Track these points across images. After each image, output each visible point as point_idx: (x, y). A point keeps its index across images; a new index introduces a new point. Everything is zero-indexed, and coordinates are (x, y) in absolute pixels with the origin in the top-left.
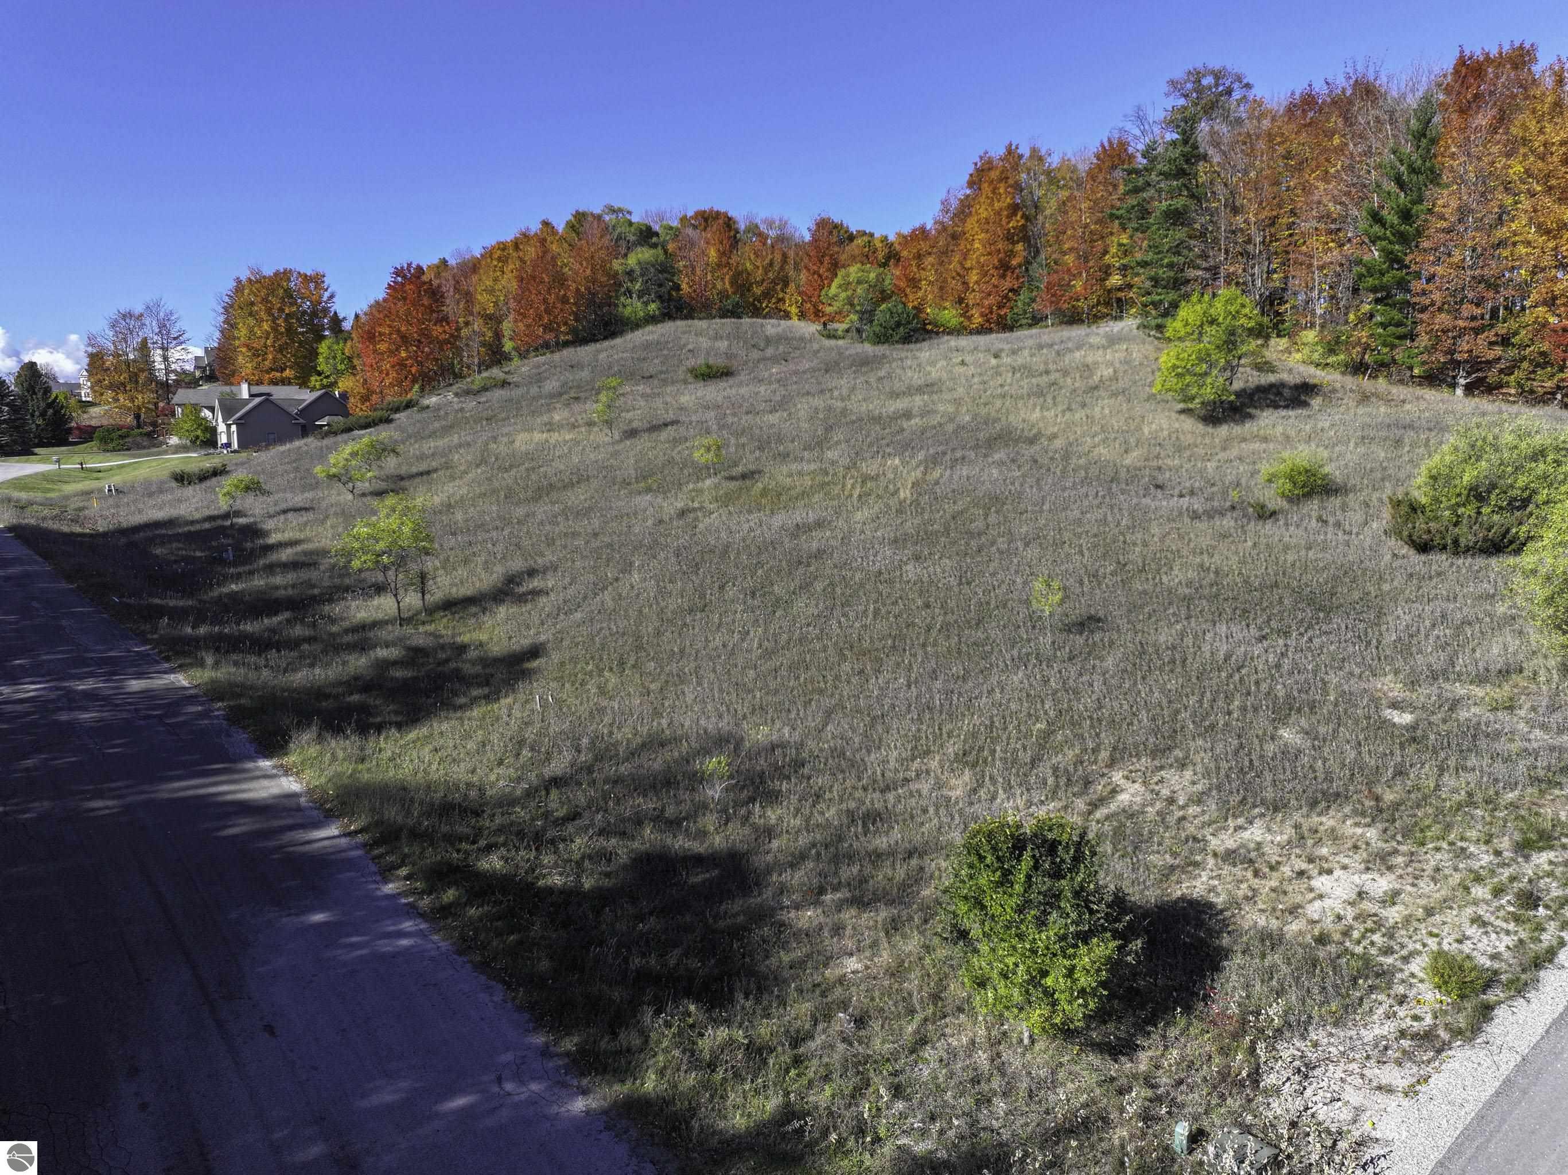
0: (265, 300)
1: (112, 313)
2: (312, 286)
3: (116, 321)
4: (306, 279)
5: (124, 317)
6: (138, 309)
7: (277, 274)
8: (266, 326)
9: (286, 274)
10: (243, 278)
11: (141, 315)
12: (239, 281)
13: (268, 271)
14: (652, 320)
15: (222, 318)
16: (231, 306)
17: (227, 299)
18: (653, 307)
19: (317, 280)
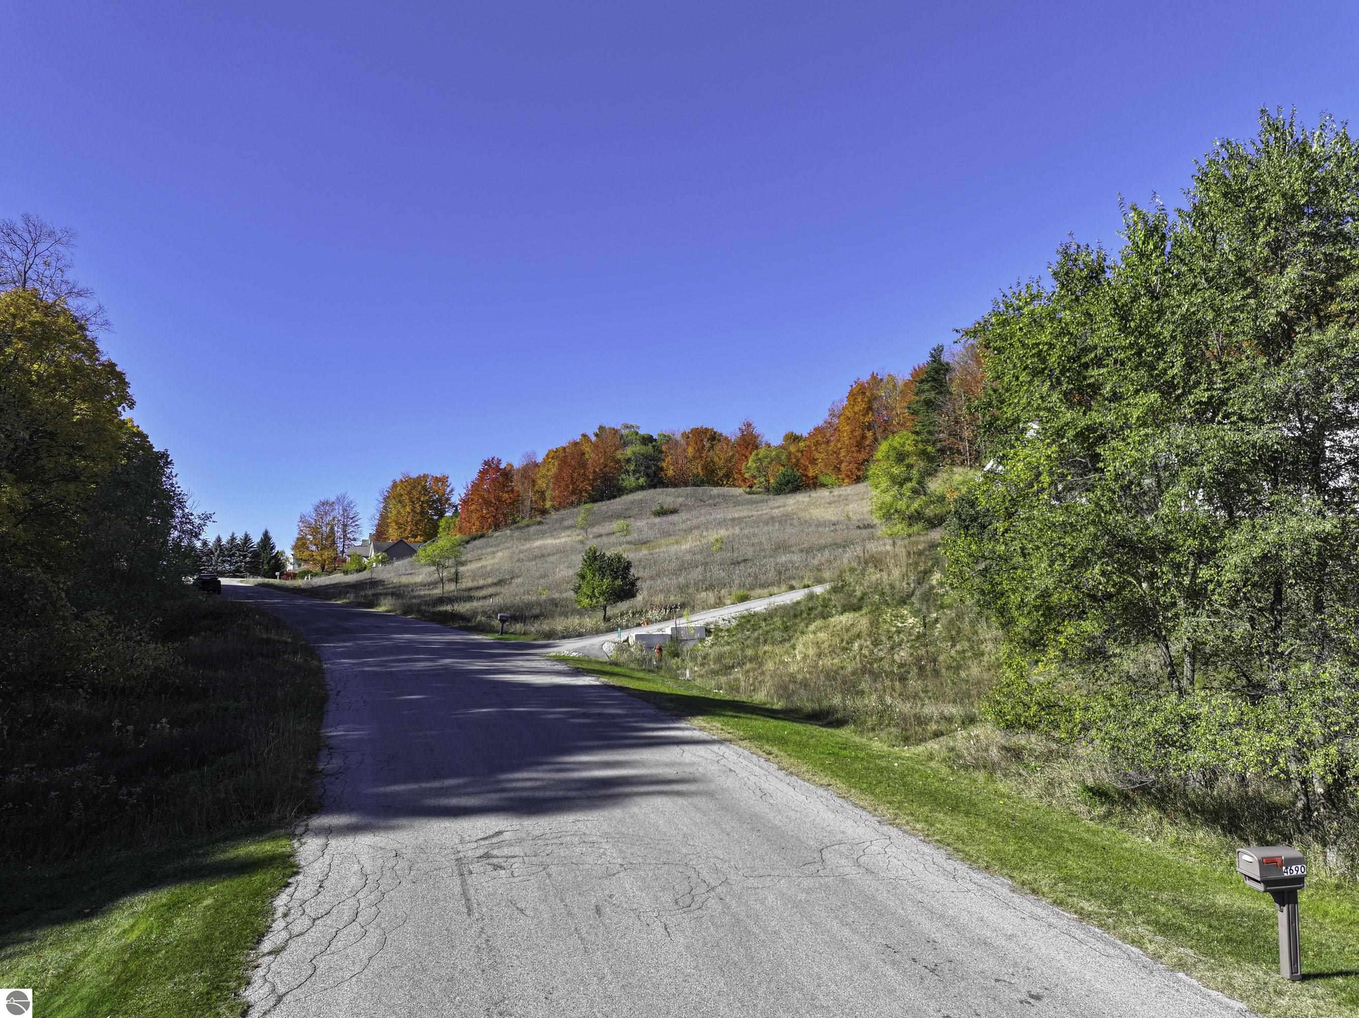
0: (409, 493)
1: (316, 501)
2: (440, 484)
3: (318, 507)
4: (437, 480)
5: (323, 504)
6: (333, 499)
7: (419, 477)
8: (408, 509)
9: (425, 476)
10: (398, 481)
11: (333, 503)
12: (395, 482)
13: (414, 475)
14: (642, 488)
15: (382, 505)
16: (388, 497)
17: (386, 494)
18: (642, 480)
19: (443, 480)
